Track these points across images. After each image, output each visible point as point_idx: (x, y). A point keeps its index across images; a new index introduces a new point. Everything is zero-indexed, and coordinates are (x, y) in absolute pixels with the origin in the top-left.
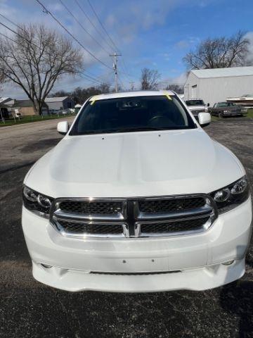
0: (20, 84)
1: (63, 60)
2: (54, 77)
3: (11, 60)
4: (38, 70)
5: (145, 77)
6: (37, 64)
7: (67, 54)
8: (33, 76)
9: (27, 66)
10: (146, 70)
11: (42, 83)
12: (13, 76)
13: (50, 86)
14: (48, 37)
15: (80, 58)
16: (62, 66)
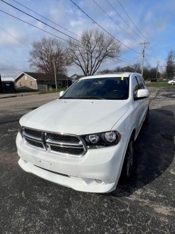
0: (81, 66)
1: (108, 50)
2: (101, 61)
3: (77, 52)
4: (91, 57)
5: (170, 57)
6: (91, 53)
7: (111, 46)
8: (88, 61)
9: (86, 55)
10: (171, 52)
11: (93, 65)
12: (77, 61)
13: (97, 66)
14: (99, 36)
15: (119, 47)
16: (107, 53)
